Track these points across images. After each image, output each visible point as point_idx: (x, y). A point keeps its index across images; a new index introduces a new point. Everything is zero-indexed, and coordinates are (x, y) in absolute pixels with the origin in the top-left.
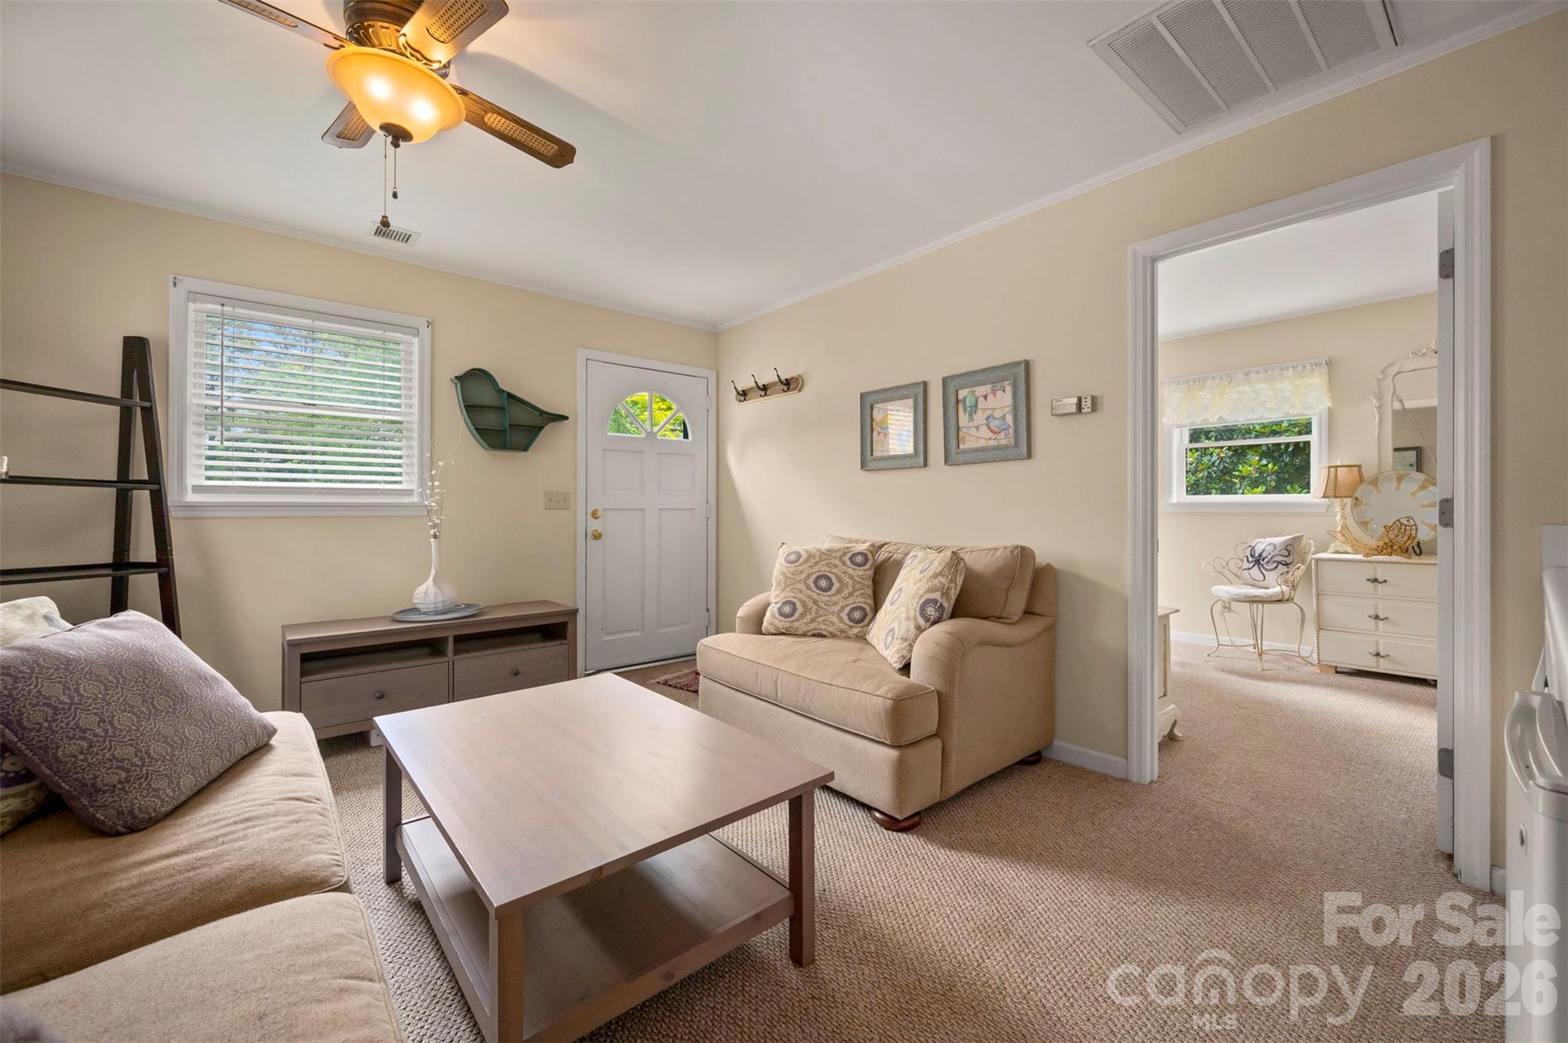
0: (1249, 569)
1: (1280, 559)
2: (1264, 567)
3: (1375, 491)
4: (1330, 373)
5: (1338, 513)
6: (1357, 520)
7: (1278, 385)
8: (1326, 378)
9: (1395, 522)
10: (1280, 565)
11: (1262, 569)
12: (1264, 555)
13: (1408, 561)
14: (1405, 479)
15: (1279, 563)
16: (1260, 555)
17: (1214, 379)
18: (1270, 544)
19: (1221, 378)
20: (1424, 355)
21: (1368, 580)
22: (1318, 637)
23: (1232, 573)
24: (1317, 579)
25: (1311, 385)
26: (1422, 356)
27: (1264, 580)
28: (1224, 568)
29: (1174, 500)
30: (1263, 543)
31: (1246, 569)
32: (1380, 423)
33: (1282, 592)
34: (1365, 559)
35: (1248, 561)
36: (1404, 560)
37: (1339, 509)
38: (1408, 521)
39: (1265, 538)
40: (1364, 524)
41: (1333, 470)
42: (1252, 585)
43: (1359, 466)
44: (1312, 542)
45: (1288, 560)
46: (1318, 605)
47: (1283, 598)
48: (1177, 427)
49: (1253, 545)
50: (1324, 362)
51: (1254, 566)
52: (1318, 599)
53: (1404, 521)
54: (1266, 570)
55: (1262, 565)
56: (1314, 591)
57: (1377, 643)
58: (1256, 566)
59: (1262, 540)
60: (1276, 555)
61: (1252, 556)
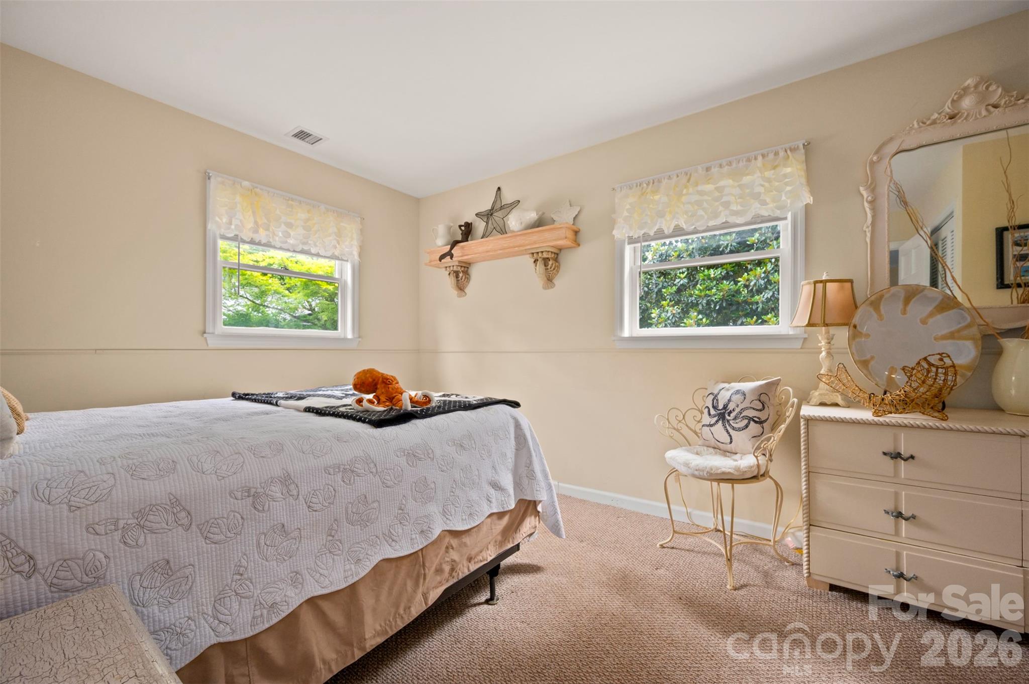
0: (711, 425)
1: (751, 413)
2: (730, 425)
3: (875, 315)
4: (807, 161)
5: (823, 349)
6: (857, 358)
7: (746, 179)
8: (804, 166)
9: (919, 363)
10: (752, 423)
11: (727, 426)
12: (731, 407)
13: (944, 424)
14: (917, 297)
15: (751, 419)
16: (725, 407)
17: (670, 178)
18: (738, 392)
19: (678, 176)
20: (934, 122)
21: (885, 454)
22: (808, 537)
23: (691, 429)
24: (807, 449)
25: (785, 176)
26: (931, 124)
27: (731, 442)
28: (680, 422)
29: (626, 333)
30: (728, 390)
31: (708, 426)
32: (873, 224)
33: (758, 466)
34: (876, 419)
35: (710, 414)
36: (938, 423)
37: (823, 343)
38: (941, 360)
39: (729, 383)
40: (864, 364)
41: (820, 286)
42: (714, 448)
43: (851, 281)
44: (791, 390)
45: (762, 416)
46: (808, 488)
47: (758, 473)
48: (629, 243)
49: (716, 392)
50: (801, 146)
51: (717, 421)
52: (808, 481)
53: (933, 360)
54: (734, 429)
55: (728, 421)
56: (803, 468)
57: (898, 555)
58: (721, 422)
59: (726, 385)
60: (746, 408)
61: (714, 407)
